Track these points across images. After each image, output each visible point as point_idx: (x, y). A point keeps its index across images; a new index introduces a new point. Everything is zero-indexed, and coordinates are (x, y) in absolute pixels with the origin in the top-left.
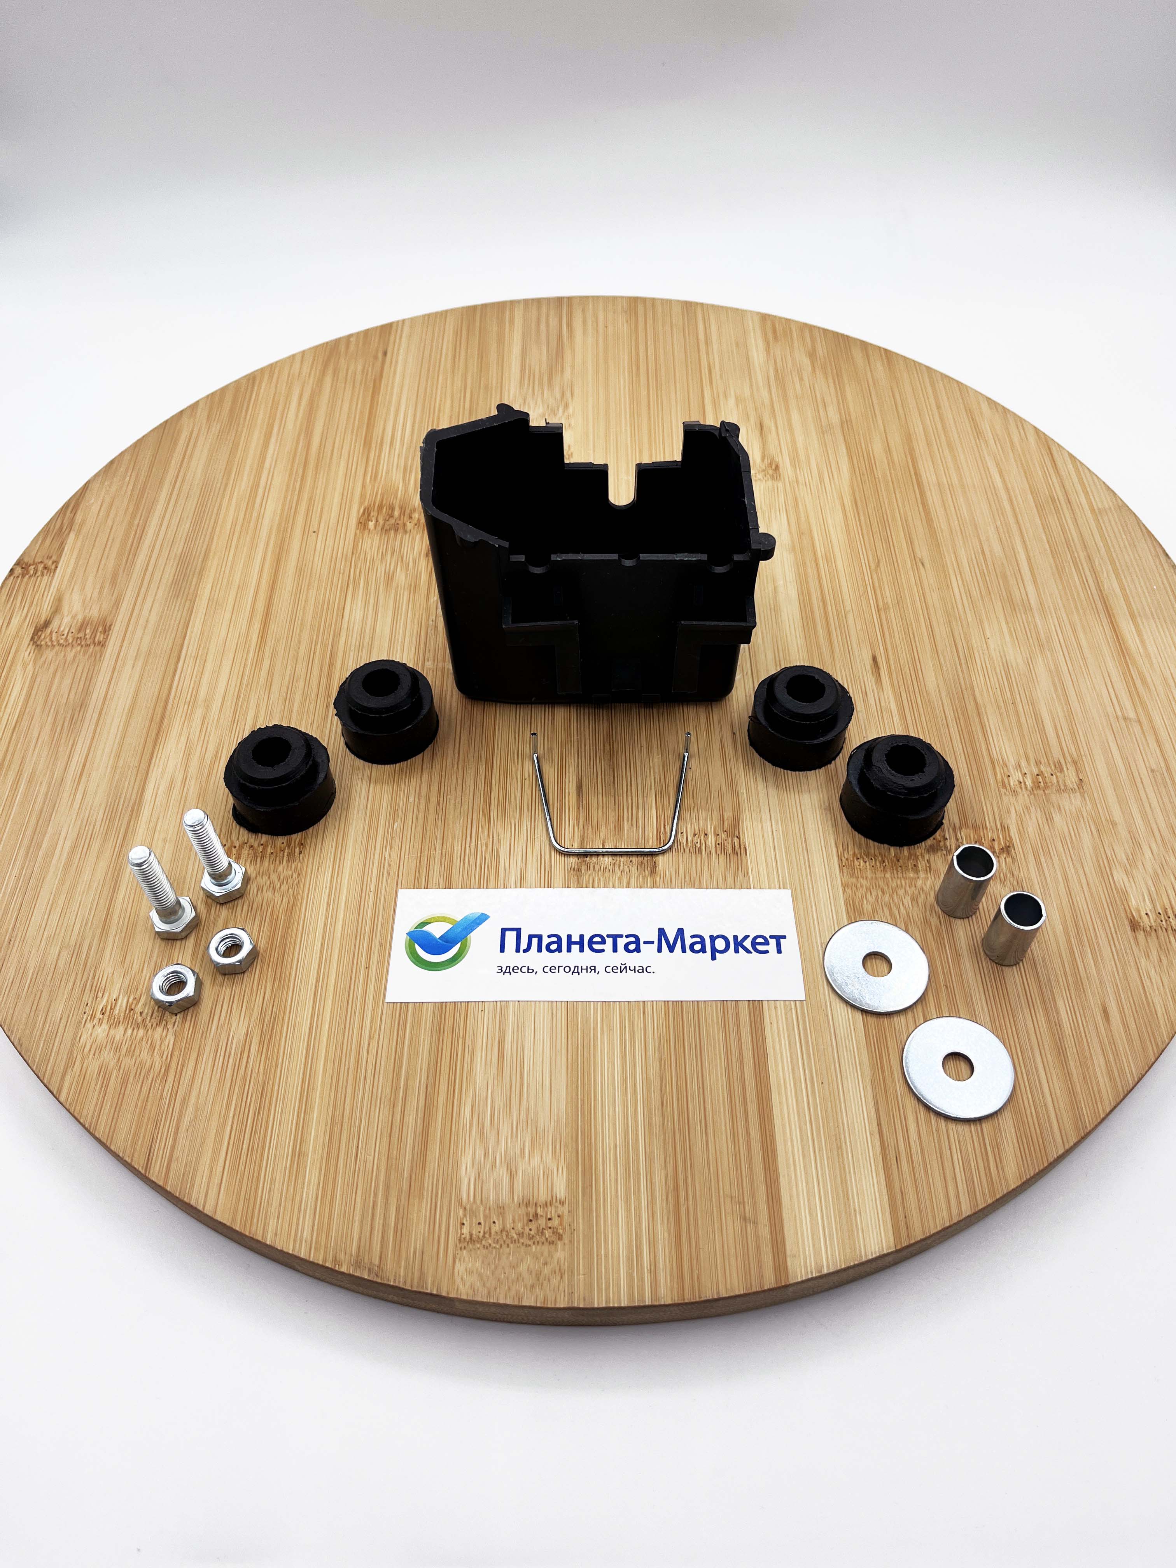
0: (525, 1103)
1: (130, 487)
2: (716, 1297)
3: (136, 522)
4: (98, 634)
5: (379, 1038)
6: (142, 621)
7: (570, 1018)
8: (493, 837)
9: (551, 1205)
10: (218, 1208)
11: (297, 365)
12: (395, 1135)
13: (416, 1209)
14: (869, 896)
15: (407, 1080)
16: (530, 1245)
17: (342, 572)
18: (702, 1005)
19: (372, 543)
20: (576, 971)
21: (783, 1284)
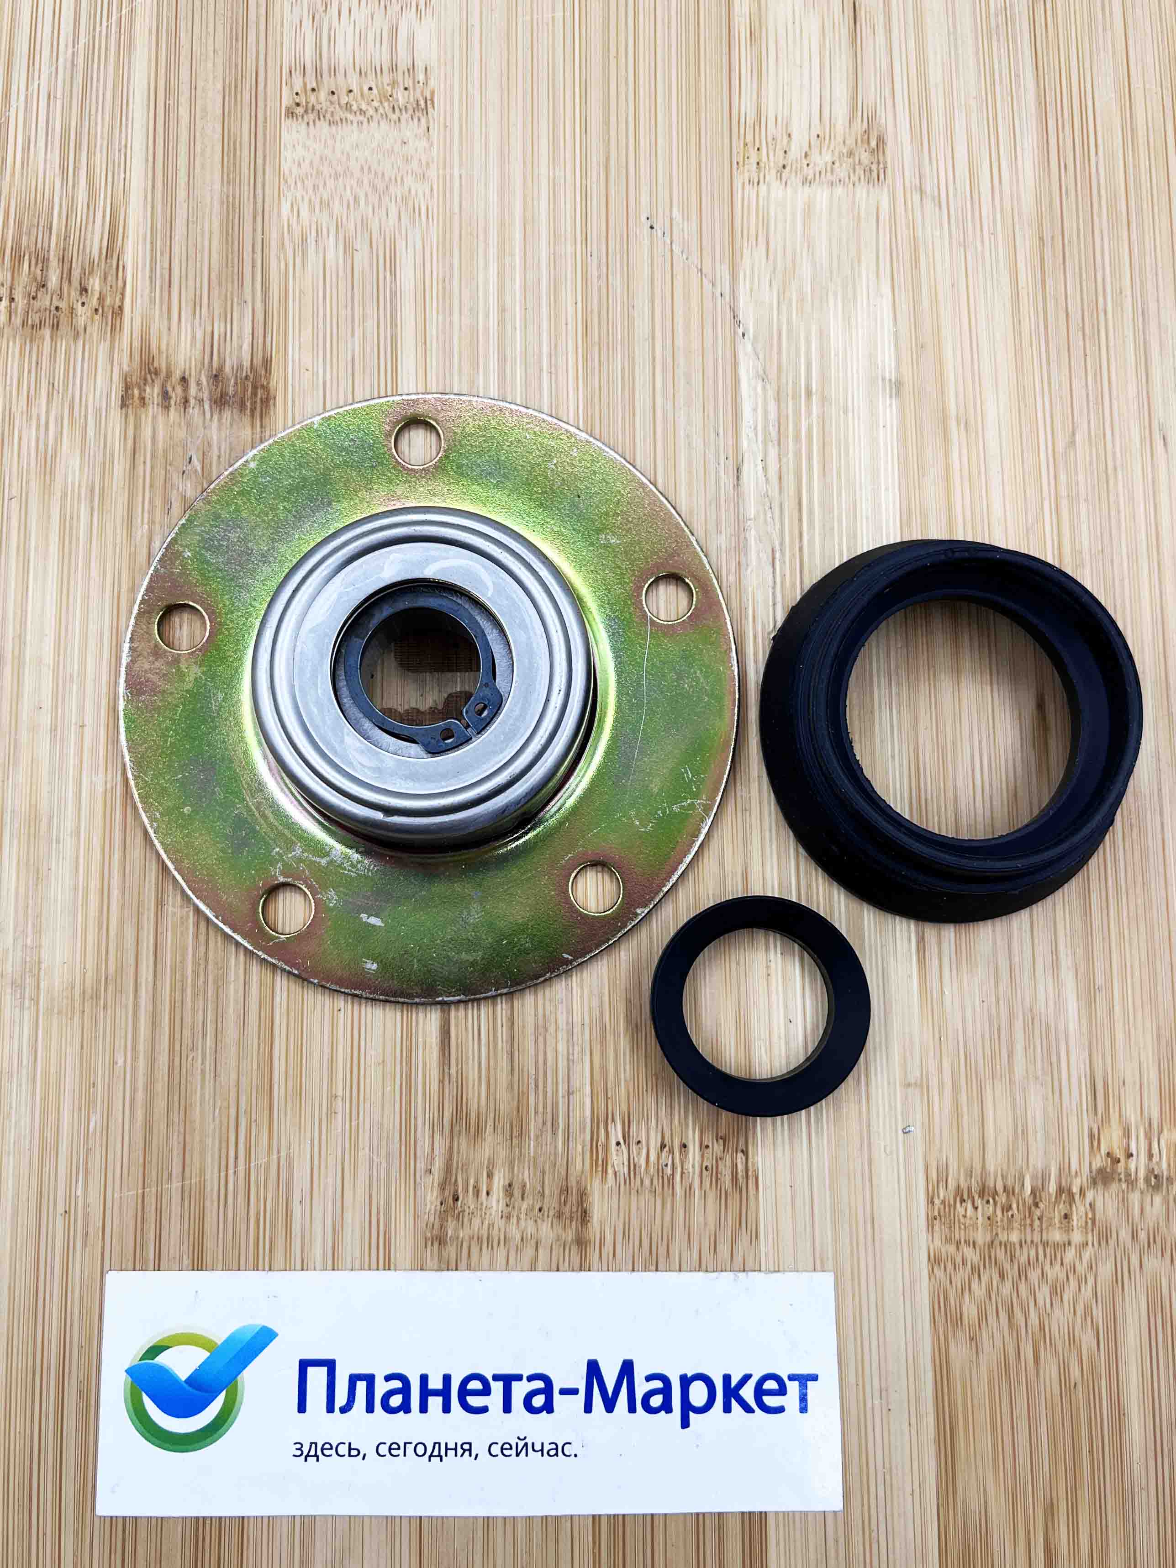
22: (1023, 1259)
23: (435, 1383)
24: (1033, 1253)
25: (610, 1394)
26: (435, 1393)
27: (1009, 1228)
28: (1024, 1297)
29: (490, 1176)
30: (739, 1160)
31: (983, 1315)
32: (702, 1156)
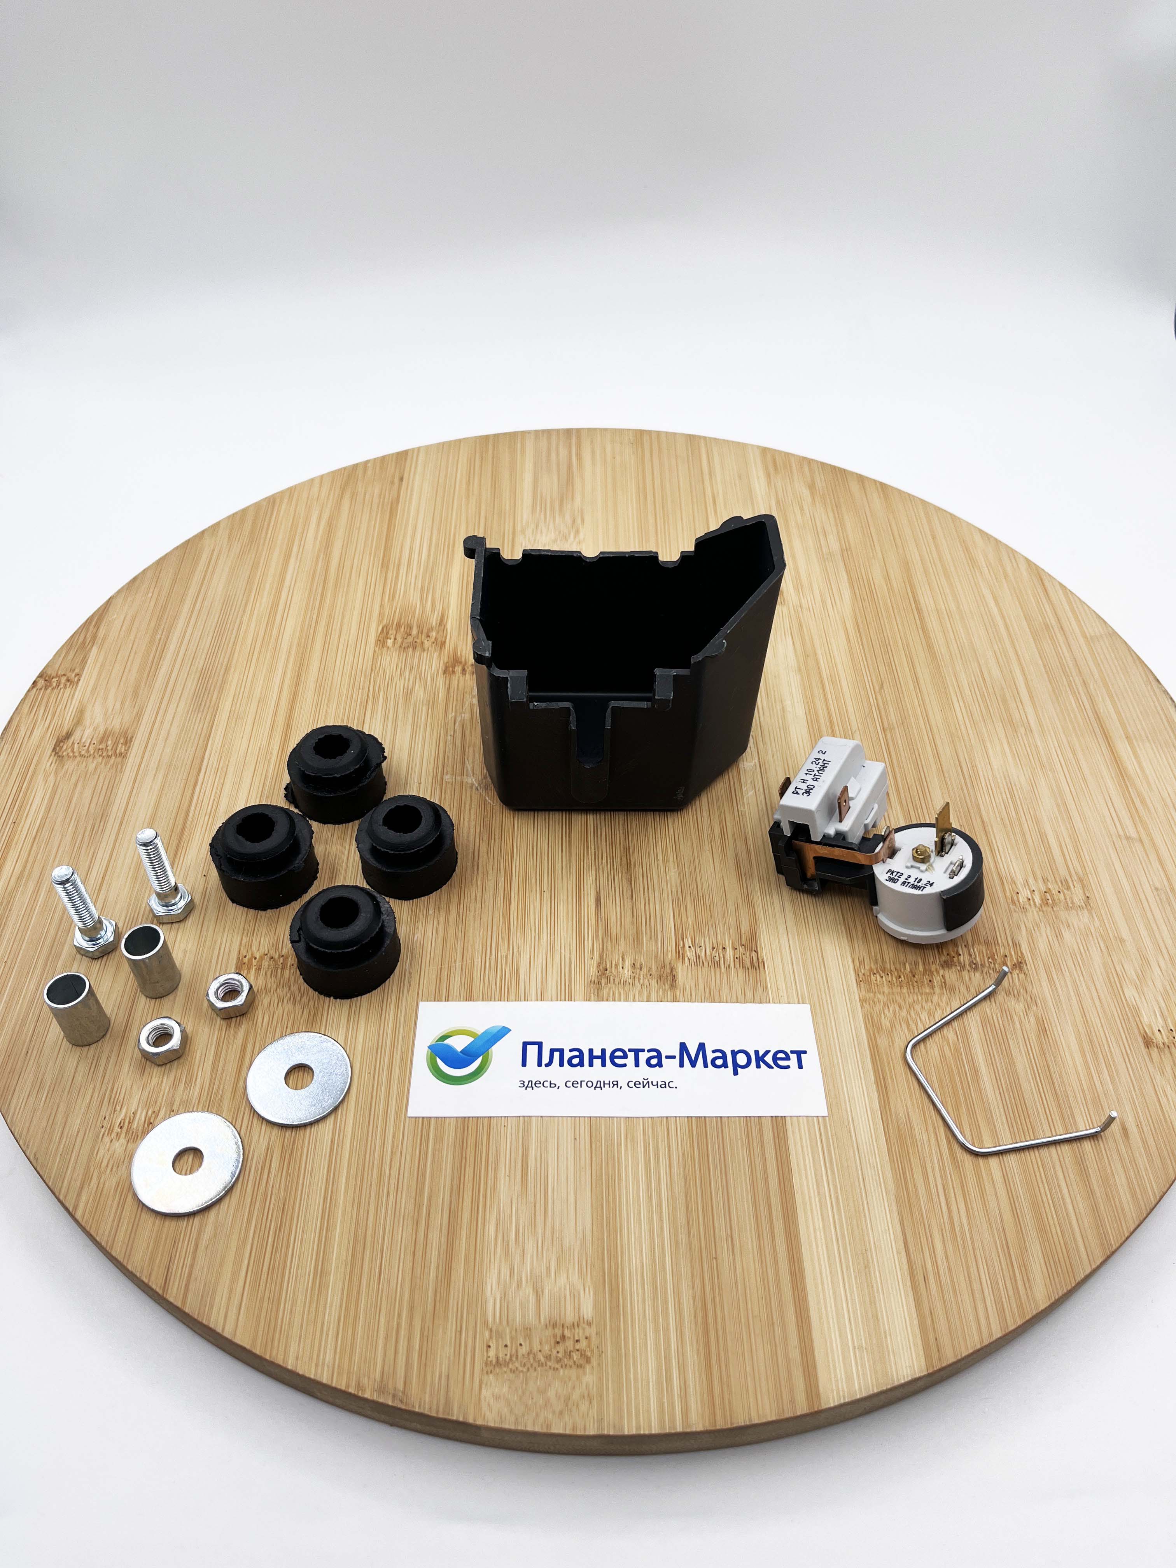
0: (550, 1221)
1: (153, 603)
2: (748, 1423)
3: (158, 637)
4: (120, 746)
5: (401, 1154)
6: (163, 733)
7: (593, 1134)
8: (513, 950)
9: (578, 1326)
10: (238, 1331)
11: (315, 489)
12: (419, 1253)
13: (441, 1331)
14: (886, 1011)
15: (430, 1197)
16: (557, 1369)
17: (361, 687)
18: (725, 1121)
19: (390, 660)
20: (598, 1085)
21: (816, 1410)
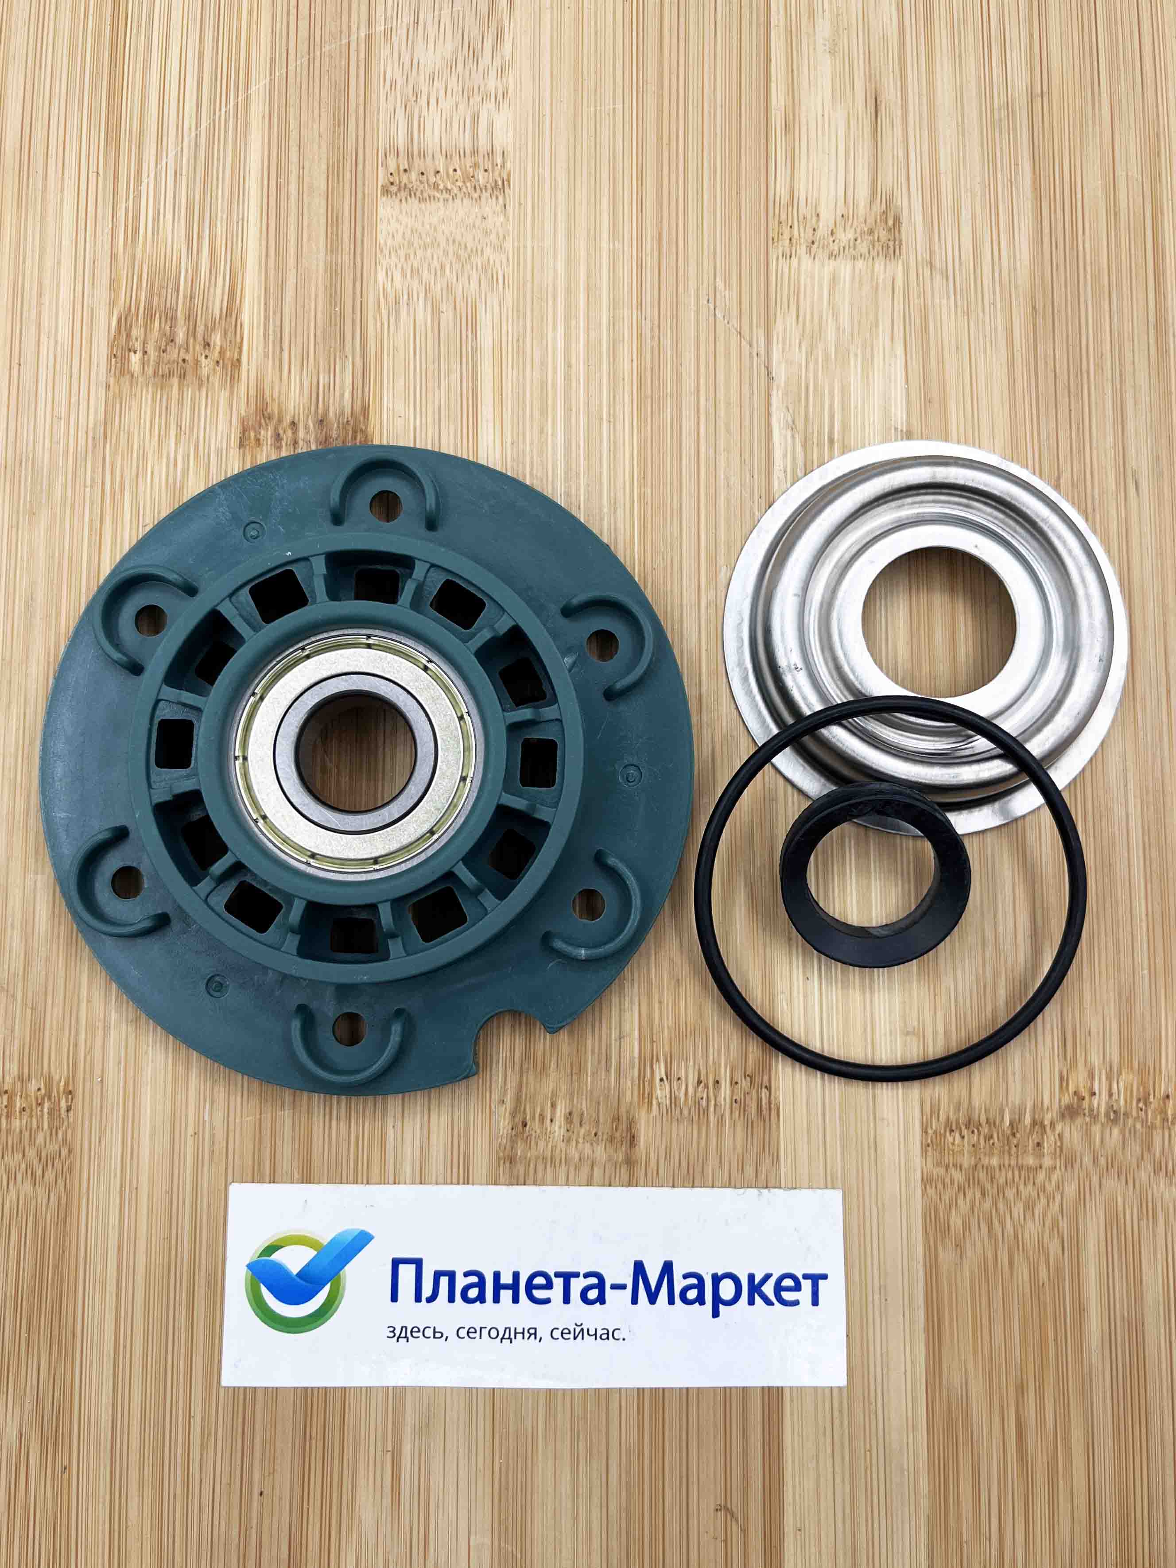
22: (1002, 1180)
23: (506, 1279)
24: (1010, 1175)
25: (653, 1288)
26: (506, 1287)
27: (991, 1155)
28: (1002, 1212)
29: (553, 1106)
30: (763, 1095)
31: (966, 1227)
32: (732, 1092)
